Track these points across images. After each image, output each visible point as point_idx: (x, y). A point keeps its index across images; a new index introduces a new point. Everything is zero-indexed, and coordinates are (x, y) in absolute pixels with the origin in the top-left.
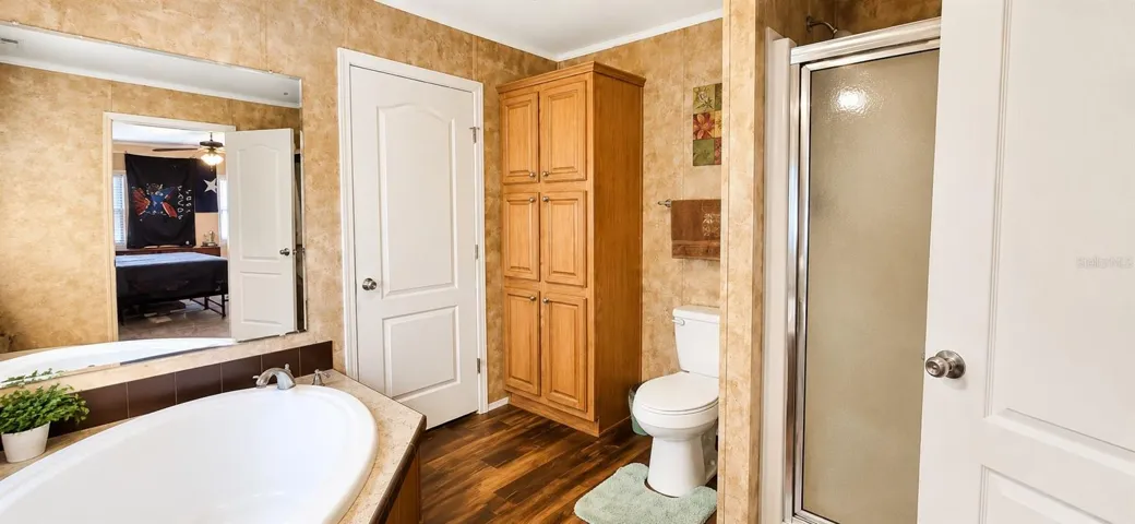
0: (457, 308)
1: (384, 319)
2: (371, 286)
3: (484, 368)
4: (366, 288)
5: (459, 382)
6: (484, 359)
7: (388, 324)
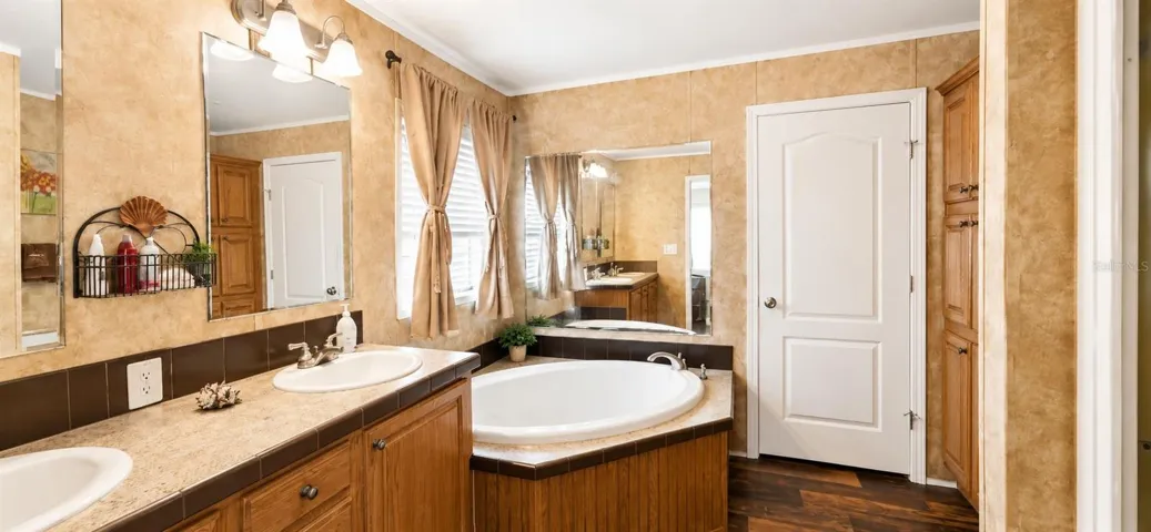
0: (880, 345)
1: (785, 338)
2: (772, 304)
3: (921, 425)
4: (769, 306)
5: (879, 429)
6: (921, 413)
7: (790, 342)
